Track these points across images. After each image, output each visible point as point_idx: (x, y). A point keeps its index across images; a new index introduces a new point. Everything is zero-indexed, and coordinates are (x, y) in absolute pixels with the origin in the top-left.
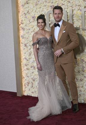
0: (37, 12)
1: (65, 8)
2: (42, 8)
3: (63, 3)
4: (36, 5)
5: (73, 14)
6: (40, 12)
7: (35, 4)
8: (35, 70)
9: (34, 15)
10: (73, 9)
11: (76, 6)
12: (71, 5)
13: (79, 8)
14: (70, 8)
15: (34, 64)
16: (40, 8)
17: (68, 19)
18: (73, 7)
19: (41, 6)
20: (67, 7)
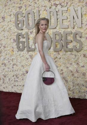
0: (6, 13)
1: (32, 9)
2: (11, 9)
3: (30, 4)
4: (6, 6)
5: (40, 14)
6: (9, 13)
7: (4, 5)
8: (6, 67)
9: (4, 15)
10: (40, 9)
11: (42, 6)
12: (38, 6)
13: (44, 9)
14: (37, 8)
15: (5, 61)
16: (9, 8)
17: (35, 19)
18: (39, 8)
19: (10, 7)
20: (34, 7)
